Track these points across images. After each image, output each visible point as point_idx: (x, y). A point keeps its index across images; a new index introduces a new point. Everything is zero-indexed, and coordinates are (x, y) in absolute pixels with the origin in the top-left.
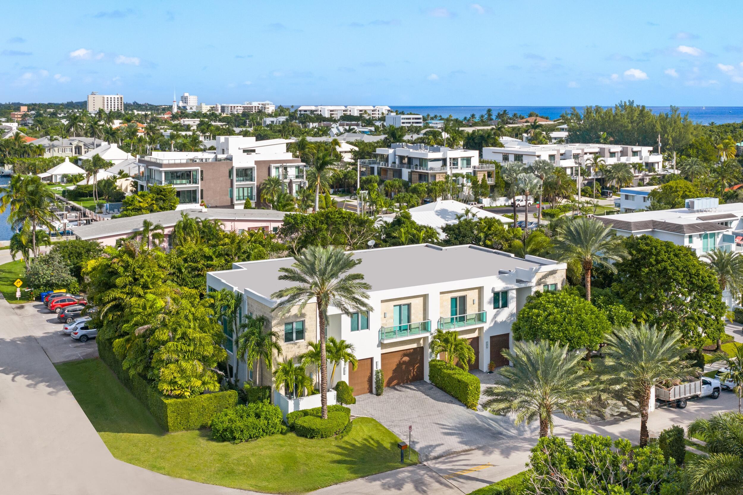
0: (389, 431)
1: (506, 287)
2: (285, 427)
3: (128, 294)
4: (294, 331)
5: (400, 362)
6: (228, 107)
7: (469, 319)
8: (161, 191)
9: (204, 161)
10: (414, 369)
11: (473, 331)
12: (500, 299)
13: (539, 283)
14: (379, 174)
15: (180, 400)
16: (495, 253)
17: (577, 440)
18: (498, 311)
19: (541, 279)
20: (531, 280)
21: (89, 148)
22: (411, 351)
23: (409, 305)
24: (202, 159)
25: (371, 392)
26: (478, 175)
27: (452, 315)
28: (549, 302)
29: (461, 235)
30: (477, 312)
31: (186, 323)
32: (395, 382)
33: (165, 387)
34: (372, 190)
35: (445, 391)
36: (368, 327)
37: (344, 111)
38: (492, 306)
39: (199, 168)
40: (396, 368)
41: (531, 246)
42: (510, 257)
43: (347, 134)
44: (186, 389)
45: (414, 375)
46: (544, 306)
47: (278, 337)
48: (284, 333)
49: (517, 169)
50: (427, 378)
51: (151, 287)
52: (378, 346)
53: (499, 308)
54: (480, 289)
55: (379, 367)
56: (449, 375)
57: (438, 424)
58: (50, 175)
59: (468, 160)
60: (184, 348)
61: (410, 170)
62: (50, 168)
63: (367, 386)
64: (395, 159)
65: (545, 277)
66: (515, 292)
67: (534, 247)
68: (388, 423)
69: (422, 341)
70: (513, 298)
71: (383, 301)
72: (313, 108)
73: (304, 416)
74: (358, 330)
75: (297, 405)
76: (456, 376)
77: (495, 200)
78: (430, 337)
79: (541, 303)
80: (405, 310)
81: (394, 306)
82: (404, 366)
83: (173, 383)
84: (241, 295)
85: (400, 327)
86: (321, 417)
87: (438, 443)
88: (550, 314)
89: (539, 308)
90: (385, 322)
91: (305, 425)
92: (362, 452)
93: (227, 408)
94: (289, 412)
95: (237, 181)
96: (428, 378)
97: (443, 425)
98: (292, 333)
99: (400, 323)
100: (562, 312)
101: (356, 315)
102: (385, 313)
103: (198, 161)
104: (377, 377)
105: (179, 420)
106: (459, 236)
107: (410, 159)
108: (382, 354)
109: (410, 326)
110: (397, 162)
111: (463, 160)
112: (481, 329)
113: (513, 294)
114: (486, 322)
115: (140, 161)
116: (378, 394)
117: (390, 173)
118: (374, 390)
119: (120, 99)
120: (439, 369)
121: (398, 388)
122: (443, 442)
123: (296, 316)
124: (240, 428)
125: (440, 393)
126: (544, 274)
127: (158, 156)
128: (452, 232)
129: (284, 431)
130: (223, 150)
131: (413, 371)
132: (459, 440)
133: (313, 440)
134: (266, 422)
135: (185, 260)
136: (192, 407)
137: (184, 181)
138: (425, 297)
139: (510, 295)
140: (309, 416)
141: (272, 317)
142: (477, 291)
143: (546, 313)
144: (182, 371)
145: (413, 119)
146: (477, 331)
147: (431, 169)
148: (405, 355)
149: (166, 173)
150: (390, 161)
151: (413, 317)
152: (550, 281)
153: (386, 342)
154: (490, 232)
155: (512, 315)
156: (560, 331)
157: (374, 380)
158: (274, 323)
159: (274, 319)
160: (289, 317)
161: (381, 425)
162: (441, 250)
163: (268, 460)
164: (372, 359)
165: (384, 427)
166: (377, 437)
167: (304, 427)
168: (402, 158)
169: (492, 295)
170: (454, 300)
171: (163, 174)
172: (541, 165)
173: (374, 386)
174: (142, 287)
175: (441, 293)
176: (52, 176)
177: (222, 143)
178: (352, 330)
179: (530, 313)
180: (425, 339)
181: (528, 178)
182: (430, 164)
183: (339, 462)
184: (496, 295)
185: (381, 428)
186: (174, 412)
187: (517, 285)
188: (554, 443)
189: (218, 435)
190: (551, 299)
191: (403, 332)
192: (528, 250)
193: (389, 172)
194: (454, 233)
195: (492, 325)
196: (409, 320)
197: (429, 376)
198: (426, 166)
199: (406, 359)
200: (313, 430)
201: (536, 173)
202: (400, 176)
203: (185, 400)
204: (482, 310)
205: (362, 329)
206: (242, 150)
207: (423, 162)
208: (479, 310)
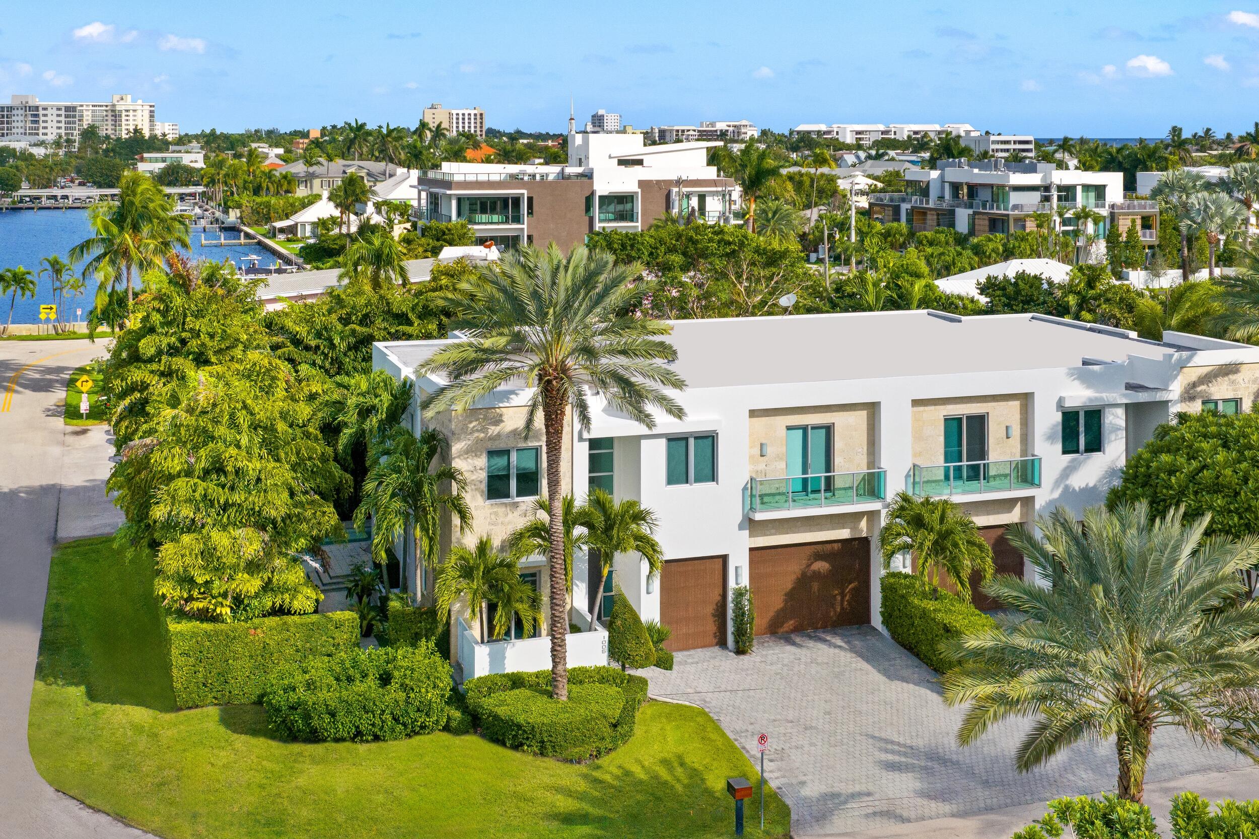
0: (733, 747)
1: (1096, 399)
2: (457, 714)
3: (162, 374)
4: (513, 472)
5: (804, 574)
6: (671, 131)
7: (995, 477)
8: (444, 234)
9: (538, 178)
10: (843, 595)
11: (1008, 504)
12: (1082, 429)
13: (1189, 395)
14: (909, 221)
15: (207, 626)
16: (1091, 330)
17: (1190, 818)
18: (1073, 460)
19: (1194, 385)
20: (1168, 386)
21: (377, 180)
22: (836, 546)
23: (829, 430)
24: (534, 176)
25: (722, 643)
26: (1121, 222)
27: (946, 461)
28: (1205, 436)
29: (1020, 298)
30: (1018, 458)
31: (230, 435)
32: (790, 624)
33: (166, 589)
34: (867, 233)
35: (917, 655)
36: (713, 477)
37: (883, 133)
38: (1059, 447)
39: (525, 192)
40: (793, 589)
41: (1183, 312)
42: (1127, 337)
43: (870, 162)
44: (220, 599)
45: (842, 608)
46: (1190, 447)
47: (463, 484)
48: (483, 475)
49: (1191, 184)
50: (877, 620)
51: (213, 359)
52: (741, 528)
53: (1077, 451)
54: (1026, 399)
55: (745, 581)
56: (924, 614)
57: (873, 737)
58: (293, 223)
59: (1100, 191)
60: (222, 496)
61: (971, 211)
62: (296, 212)
63: (711, 627)
64: (943, 188)
65: (1207, 379)
66: (1121, 412)
67: (1191, 314)
68: (739, 725)
69: (863, 524)
70: (1117, 429)
71: (753, 413)
72: (823, 128)
73: (512, 688)
74: (687, 482)
75: (496, 659)
76: (939, 616)
77: (1157, 275)
78: (884, 513)
79: (1183, 438)
80: (817, 440)
81: (789, 428)
82: (815, 586)
83: (186, 580)
84: (411, 386)
85: (805, 481)
86: (550, 695)
87: (858, 788)
88: (1205, 467)
89: (1178, 449)
90: (761, 467)
91: (502, 711)
92: (639, 797)
93: (329, 655)
94: (477, 675)
95: (600, 221)
96: (880, 619)
97: (887, 741)
98: (508, 477)
99: (805, 471)
100: (1239, 462)
101: (684, 442)
102: (762, 445)
103: (526, 178)
104: (739, 607)
105: (200, 675)
106: (1016, 299)
107: (973, 190)
108: (751, 549)
109: (829, 480)
110: (947, 195)
111: (1088, 191)
112: (1028, 502)
113: (1115, 419)
114: (1039, 486)
115: (421, 181)
116: (740, 651)
117: (931, 219)
118: (730, 639)
119: (478, 117)
120: (903, 597)
121: (798, 640)
122: (871, 788)
123: (515, 433)
124: (327, 706)
125: (901, 659)
126: (1205, 370)
127: (452, 169)
128: (998, 293)
129: (454, 724)
130: (580, 159)
131: (840, 603)
132: (918, 785)
133: (518, 755)
134: (402, 695)
135: (345, 321)
136: (238, 647)
137: (495, 218)
138: (873, 409)
139: (1106, 421)
140: (522, 690)
141: (453, 434)
142: (1016, 404)
143: (1195, 464)
144: (208, 554)
145: (1015, 142)
146: (1017, 510)
147: (1015, 207)
148: (818, 557)
149: (460, 200)
150: (934, 193)
151: (839, 460)
152: (1220, 390)
153: (759, 516)
154: (1092, 292)
155: (1112, 473)
156: (1230, 511)
157: (730, 614)
158: (456, 448)
159: (459, 439)
160: (499, 435)
161: (718, 728)
162: (960, 321)
163: (380, 798)
164: (724, 558)
165: (723, 735)
166: (695, 759)
167: (496, 717)
168: (956, 187)
169: (1059, 417)
170: (955, 423)
171: (454, 203)
172: (1246, 174)
173: (730, 628)
174: (194, 360)
175: (916, 403)
176: (296, 224)
177: (579, 146)
178: (672, 479)
179: (1154, 465)
180: (872, 515)
181: (1214, 202)
182: (1015, 198)
183: (568, 819)
184: (1070, 418)
185: (713, 736)
186: (188, 655)
187: (1125, 396)
188: (1109, 823)
189: (279, 720)
190: (1213, 429)
191: (811, 496)
192: (1174, 322)
193: (929, 217)
194: (1004, 295)
195: (1056, 495)
196: (829, 467)
197: (882, 614)
198: (1006, 199)
199: (822, 566)
200: (519, 726)
201: (1236, 194)
202: (952, 224)
203: (220, 626)
204: (1029, 452)
205: (698, 480)
206: (616, 160)
207: (999, 192)
208: (1024, 452)
